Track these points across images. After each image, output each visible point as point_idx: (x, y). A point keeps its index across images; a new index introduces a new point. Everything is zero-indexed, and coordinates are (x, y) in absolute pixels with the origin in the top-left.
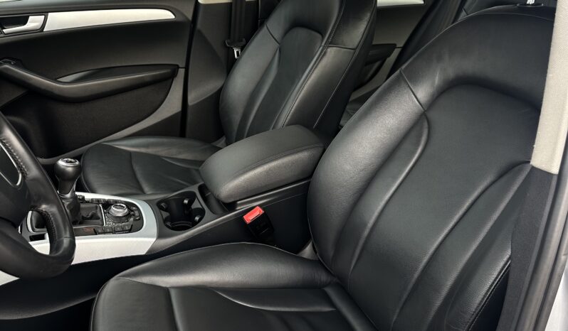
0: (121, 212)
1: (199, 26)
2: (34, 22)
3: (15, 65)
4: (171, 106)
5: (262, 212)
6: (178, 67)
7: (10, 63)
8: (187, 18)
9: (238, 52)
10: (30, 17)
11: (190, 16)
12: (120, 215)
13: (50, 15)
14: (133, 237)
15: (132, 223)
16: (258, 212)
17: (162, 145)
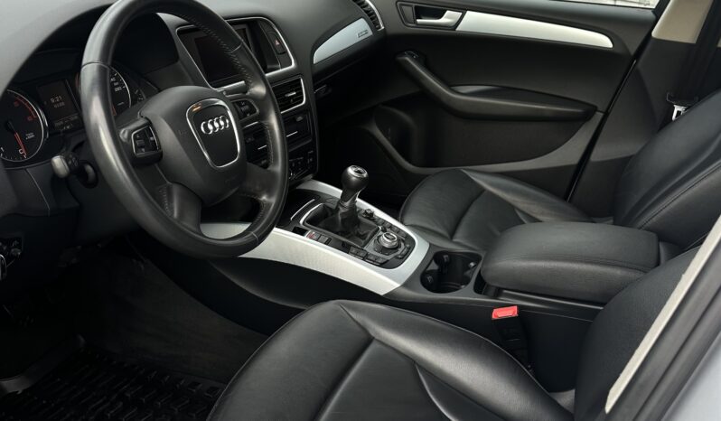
0: (387, 243)
1: (641, 64)
2: (449, 18)
3: (417, 60)
4: (567, 154)
5: (516, 314)
6: (595, 109)
7: (412, 56)
8: (628, 51)
9: (679, 113)
10: (448, 12)
11: (633, 49)
12: (386, 245)
13: (469, 13)
14: (380, 272)
15: (389, 259)
16: (510, 312)
17: (526, 195)
